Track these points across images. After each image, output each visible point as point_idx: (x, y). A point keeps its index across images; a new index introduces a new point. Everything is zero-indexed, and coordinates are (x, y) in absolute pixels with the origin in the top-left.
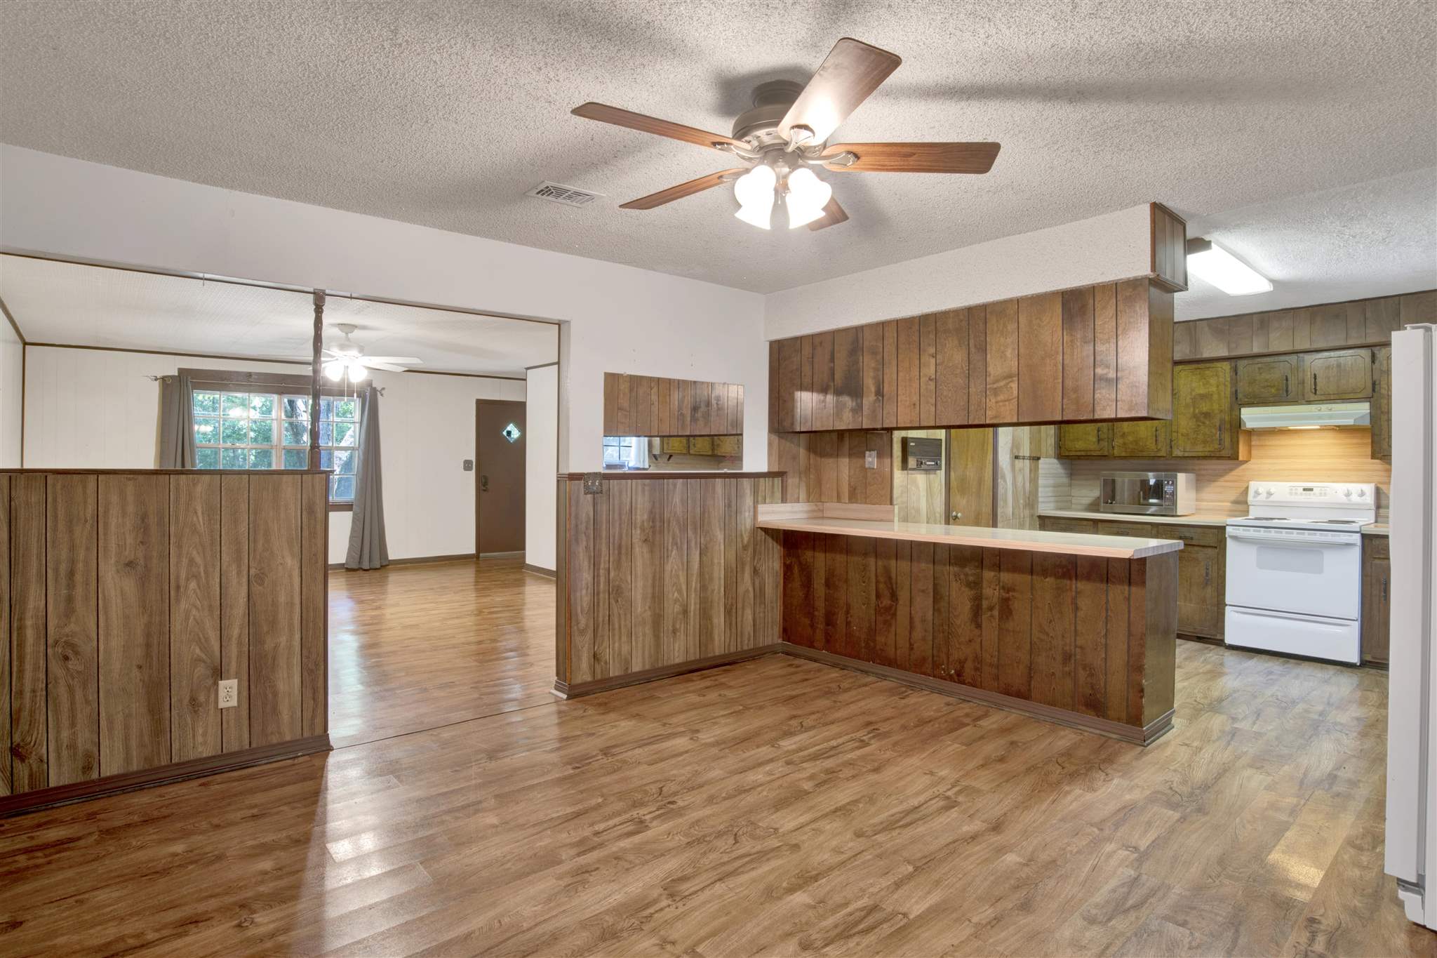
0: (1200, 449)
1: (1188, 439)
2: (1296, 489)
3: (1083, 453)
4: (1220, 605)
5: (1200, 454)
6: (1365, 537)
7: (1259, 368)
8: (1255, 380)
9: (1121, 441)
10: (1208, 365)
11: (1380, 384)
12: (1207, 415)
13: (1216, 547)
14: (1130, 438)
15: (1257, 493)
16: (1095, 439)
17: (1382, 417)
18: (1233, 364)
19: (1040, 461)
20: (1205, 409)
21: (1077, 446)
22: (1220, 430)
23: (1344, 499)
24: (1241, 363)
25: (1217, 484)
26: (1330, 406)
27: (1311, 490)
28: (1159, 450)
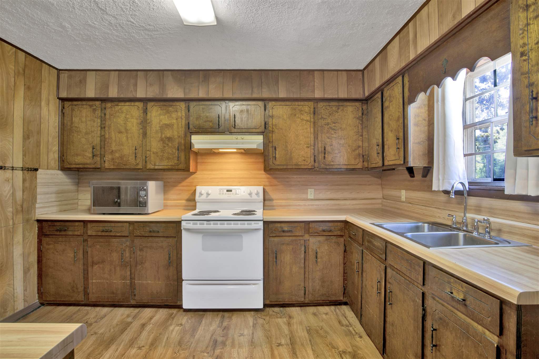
0: (165, 164)
1: (157, 156)
2: (223, 191)
3: (81, 166)
4: (179, 280)
5: (165, 167)
6: (266, 223)
7: (203, 109)
8: (200, 116)
9: (110, 157)
10: (171, 103)
11: (268, 123)
12: (170, 139)
13: (175, 237)
14: (117, 155)
15: (201, 194)
16: (91, 155)
17: (270, 144)
18: (187, 104)
19: (38, 172)
20: (168, 136)
21: (76, 161)
22: (178, 150)
23: (248, 197)
24: (192, 104)
25: (177, 188)
26: (243, 136)
27: (231, 191)
28: (138, 164)
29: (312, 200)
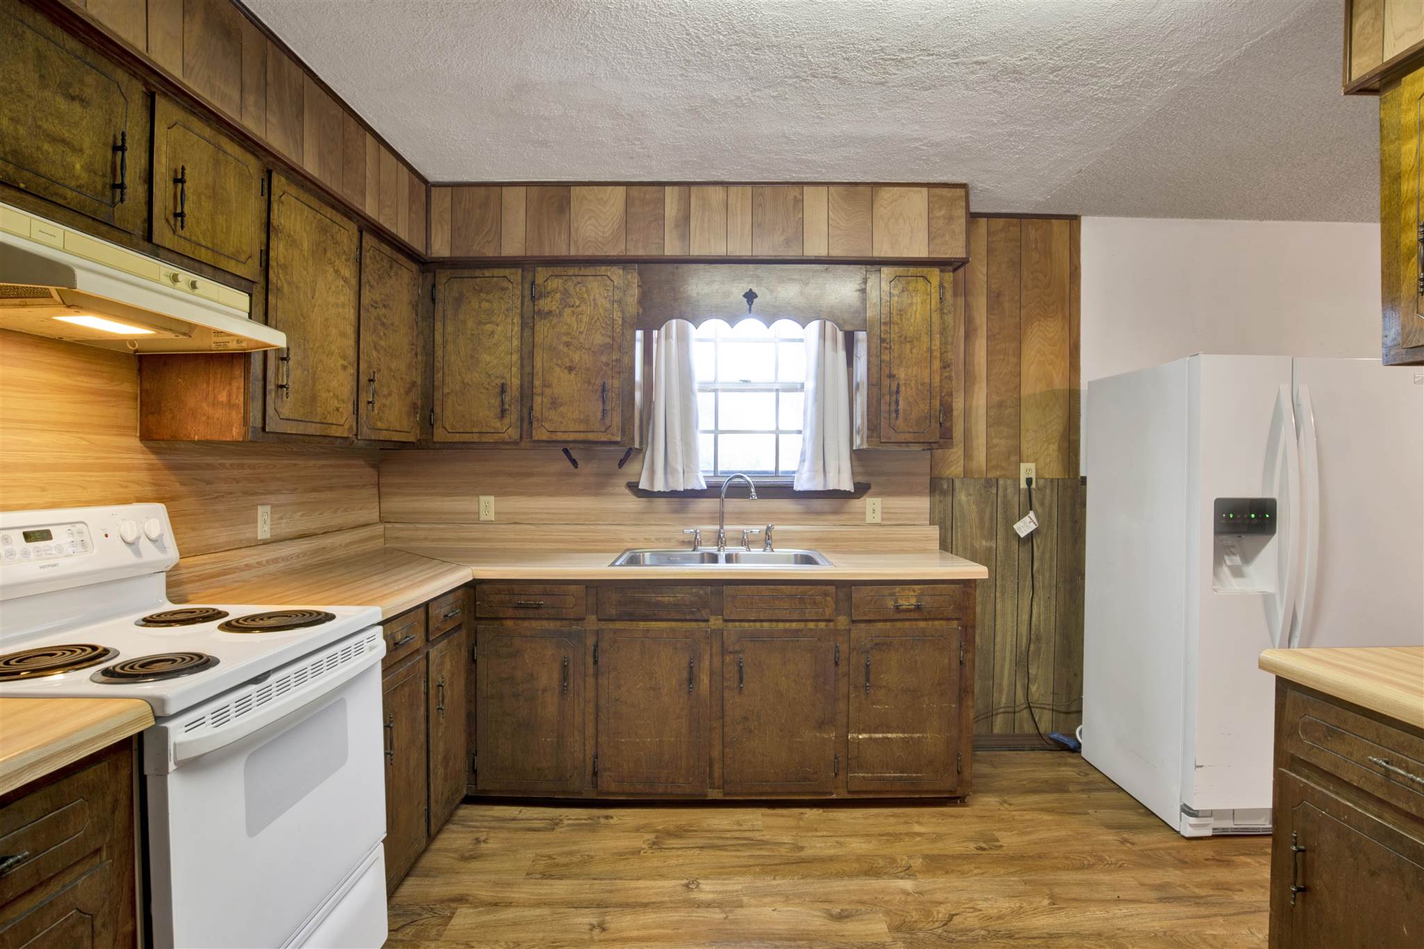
27: (45, 535)
29: (265, 543)
